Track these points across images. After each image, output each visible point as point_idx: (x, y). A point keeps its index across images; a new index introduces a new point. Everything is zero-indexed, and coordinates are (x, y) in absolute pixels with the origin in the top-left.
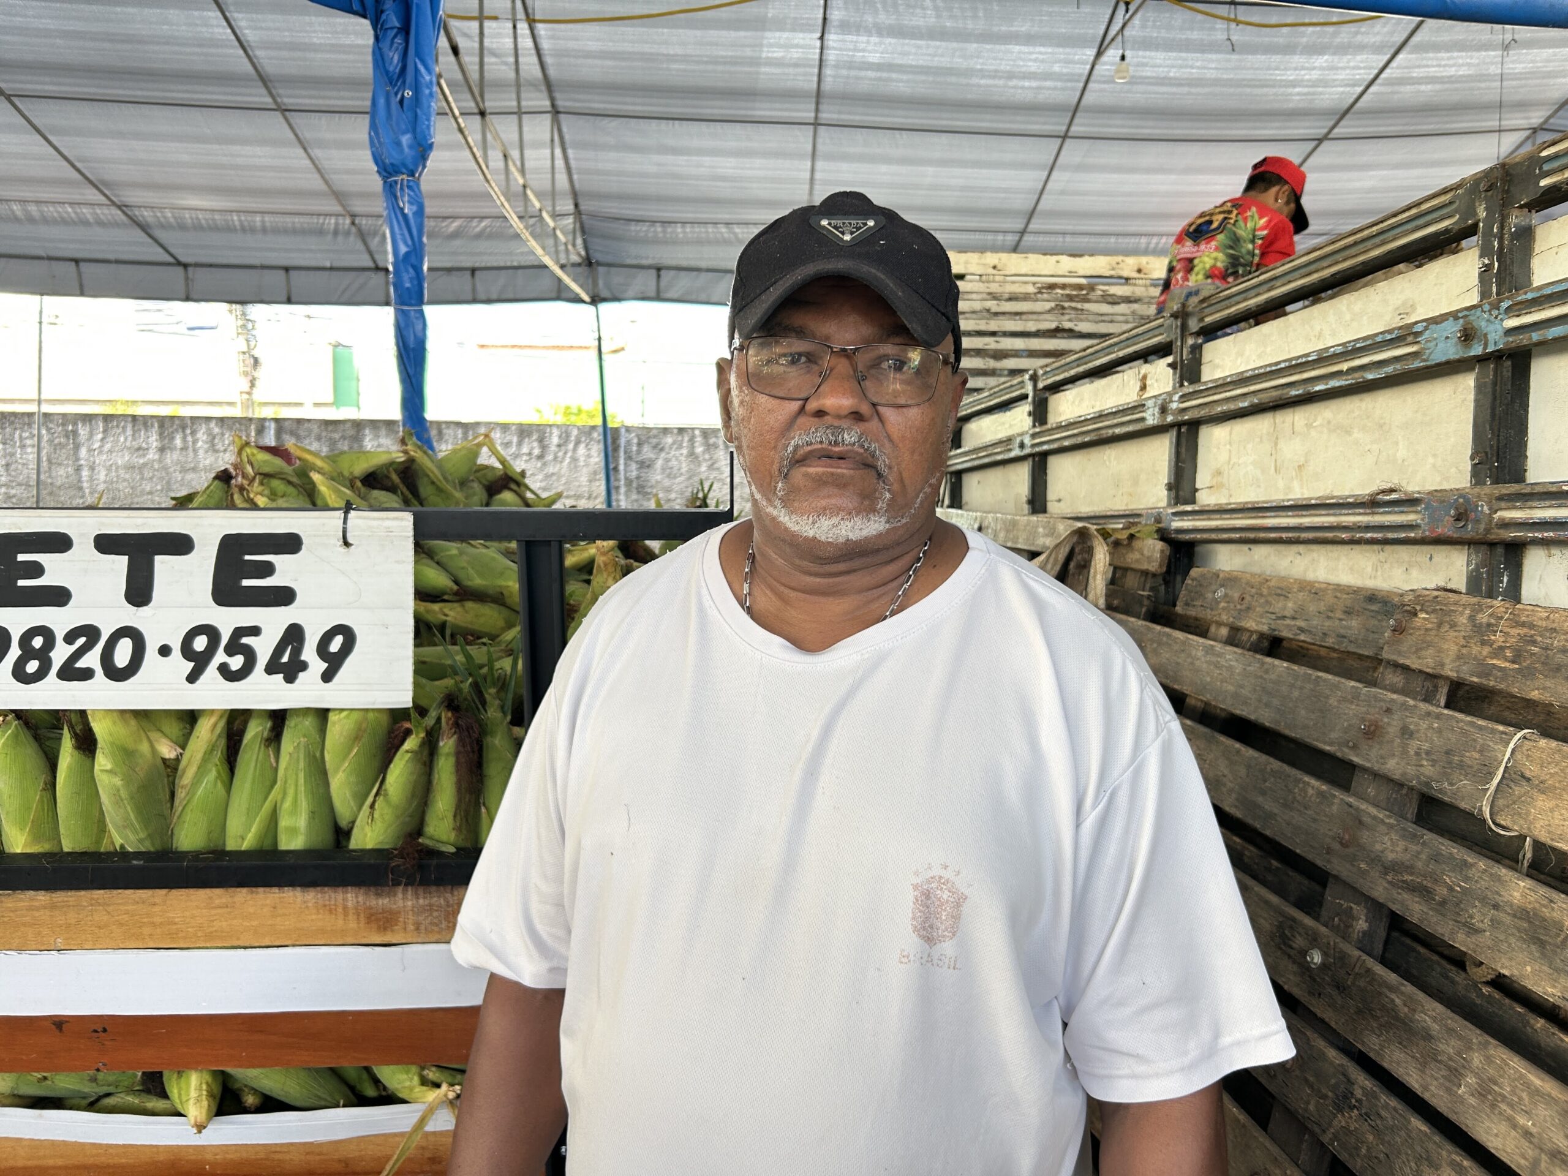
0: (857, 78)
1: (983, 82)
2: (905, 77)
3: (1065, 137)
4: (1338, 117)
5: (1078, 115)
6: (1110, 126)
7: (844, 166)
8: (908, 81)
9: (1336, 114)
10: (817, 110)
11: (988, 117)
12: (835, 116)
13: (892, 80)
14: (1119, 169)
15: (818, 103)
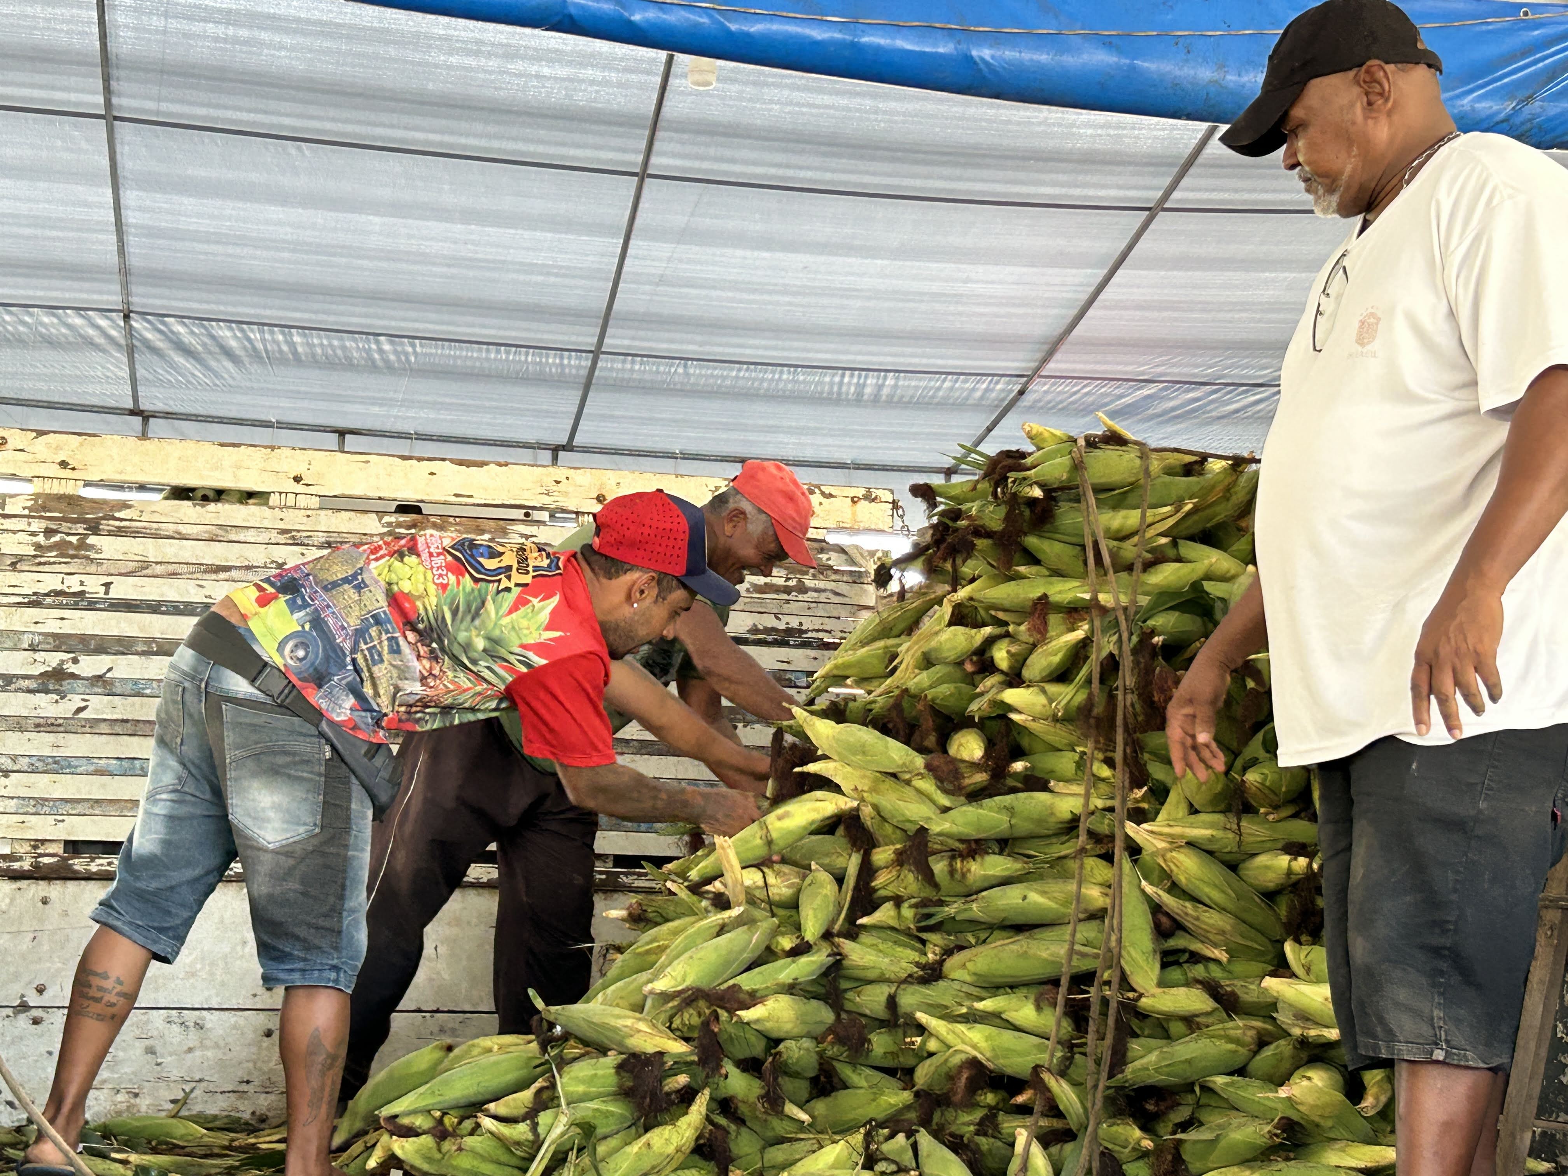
0: (187, 35)
1: (453, 60)
2: (287, 40)
3: (643, 175)
4: (1176, 170)
5: (659, 134)
6: (733, 161)
7: (188, 203)
8: (293, 49)
9: (1171, 165)
10: (108, 91)
11: (479, 127)
12: (151, 105)
13: (261, 44)
14: (766, 243)
15: (107, 79)
